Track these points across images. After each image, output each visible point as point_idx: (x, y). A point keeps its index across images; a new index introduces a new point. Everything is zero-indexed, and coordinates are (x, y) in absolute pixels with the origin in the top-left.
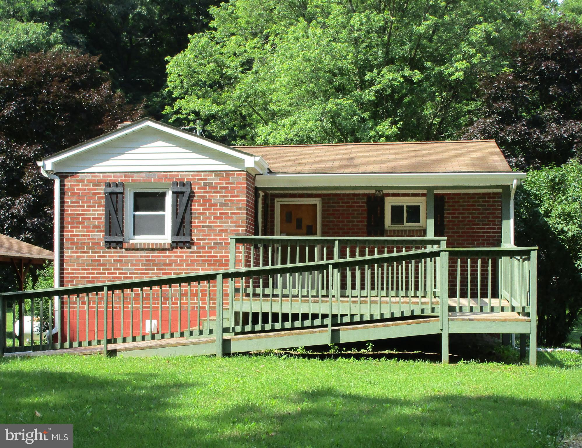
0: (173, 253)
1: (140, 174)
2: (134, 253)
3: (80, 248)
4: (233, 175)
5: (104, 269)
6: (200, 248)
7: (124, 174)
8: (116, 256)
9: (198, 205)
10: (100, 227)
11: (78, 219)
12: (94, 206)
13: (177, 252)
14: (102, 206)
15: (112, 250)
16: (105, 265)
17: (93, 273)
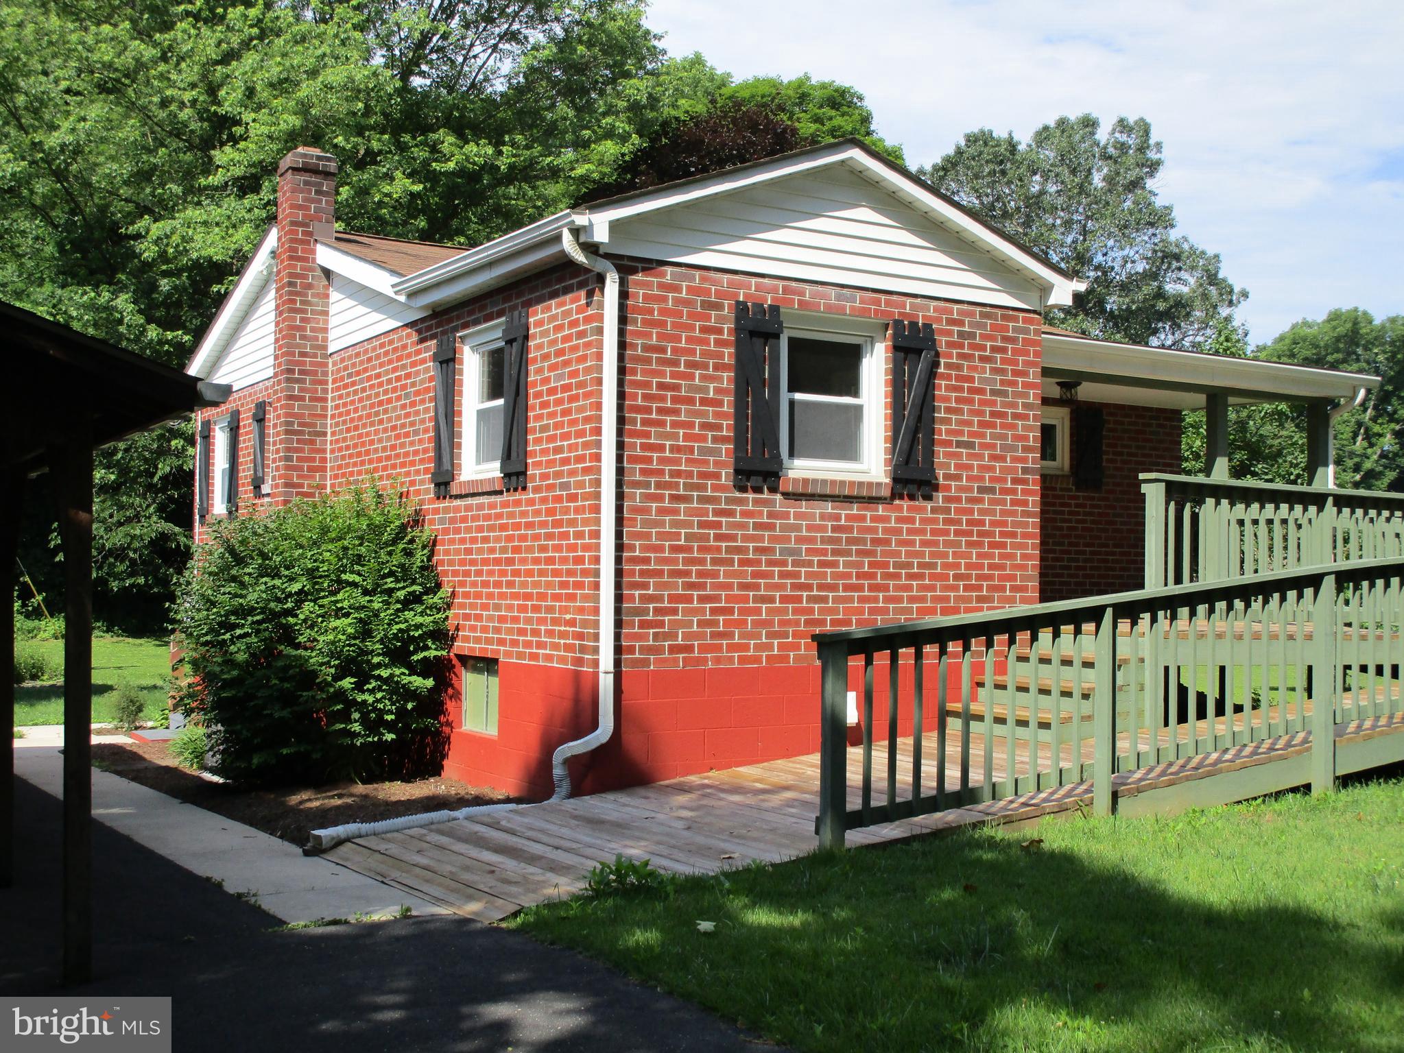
0: (893, 511)
1: (820, 288)
2: (804, 507)
3: (668, 485)
4: (1016, 319)
5: (729, 550)
6: (948, 499)
7: (781, 283)
8: (761, 513)
9: (948, 388)
10: (719, 427)
11: (663, 399)
12: (705, 366)
13: (900, 508)
14: (724, 367)
15: (751, 496)
16: (732, 538)
17: (702, 562)
